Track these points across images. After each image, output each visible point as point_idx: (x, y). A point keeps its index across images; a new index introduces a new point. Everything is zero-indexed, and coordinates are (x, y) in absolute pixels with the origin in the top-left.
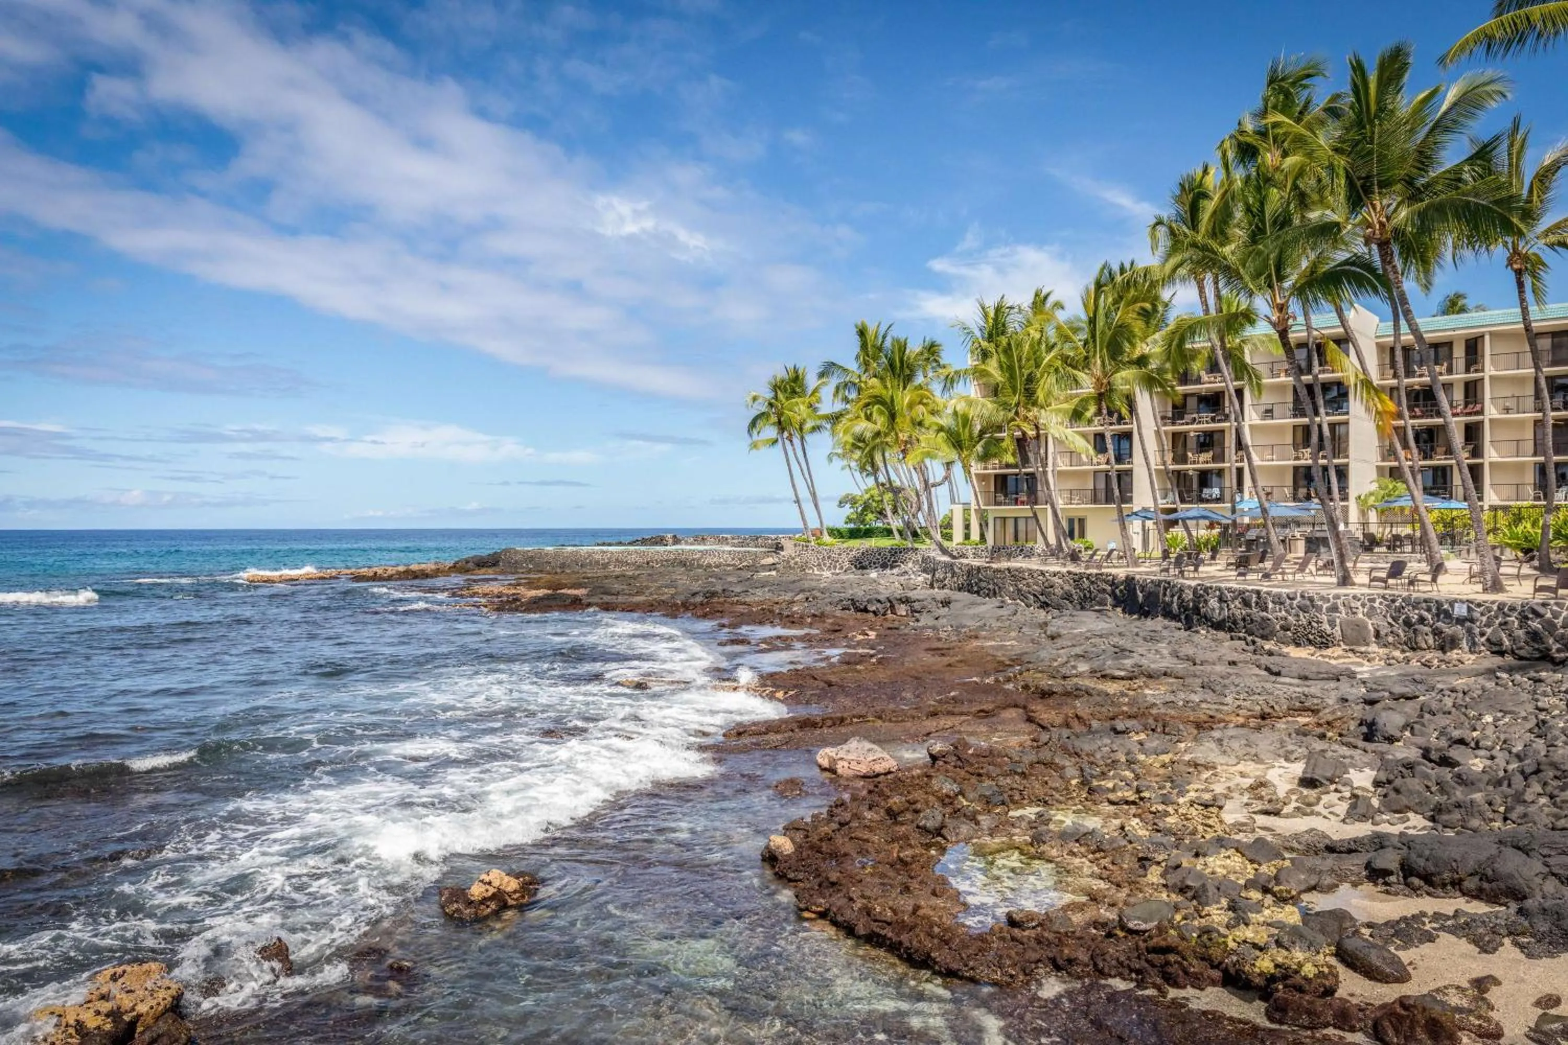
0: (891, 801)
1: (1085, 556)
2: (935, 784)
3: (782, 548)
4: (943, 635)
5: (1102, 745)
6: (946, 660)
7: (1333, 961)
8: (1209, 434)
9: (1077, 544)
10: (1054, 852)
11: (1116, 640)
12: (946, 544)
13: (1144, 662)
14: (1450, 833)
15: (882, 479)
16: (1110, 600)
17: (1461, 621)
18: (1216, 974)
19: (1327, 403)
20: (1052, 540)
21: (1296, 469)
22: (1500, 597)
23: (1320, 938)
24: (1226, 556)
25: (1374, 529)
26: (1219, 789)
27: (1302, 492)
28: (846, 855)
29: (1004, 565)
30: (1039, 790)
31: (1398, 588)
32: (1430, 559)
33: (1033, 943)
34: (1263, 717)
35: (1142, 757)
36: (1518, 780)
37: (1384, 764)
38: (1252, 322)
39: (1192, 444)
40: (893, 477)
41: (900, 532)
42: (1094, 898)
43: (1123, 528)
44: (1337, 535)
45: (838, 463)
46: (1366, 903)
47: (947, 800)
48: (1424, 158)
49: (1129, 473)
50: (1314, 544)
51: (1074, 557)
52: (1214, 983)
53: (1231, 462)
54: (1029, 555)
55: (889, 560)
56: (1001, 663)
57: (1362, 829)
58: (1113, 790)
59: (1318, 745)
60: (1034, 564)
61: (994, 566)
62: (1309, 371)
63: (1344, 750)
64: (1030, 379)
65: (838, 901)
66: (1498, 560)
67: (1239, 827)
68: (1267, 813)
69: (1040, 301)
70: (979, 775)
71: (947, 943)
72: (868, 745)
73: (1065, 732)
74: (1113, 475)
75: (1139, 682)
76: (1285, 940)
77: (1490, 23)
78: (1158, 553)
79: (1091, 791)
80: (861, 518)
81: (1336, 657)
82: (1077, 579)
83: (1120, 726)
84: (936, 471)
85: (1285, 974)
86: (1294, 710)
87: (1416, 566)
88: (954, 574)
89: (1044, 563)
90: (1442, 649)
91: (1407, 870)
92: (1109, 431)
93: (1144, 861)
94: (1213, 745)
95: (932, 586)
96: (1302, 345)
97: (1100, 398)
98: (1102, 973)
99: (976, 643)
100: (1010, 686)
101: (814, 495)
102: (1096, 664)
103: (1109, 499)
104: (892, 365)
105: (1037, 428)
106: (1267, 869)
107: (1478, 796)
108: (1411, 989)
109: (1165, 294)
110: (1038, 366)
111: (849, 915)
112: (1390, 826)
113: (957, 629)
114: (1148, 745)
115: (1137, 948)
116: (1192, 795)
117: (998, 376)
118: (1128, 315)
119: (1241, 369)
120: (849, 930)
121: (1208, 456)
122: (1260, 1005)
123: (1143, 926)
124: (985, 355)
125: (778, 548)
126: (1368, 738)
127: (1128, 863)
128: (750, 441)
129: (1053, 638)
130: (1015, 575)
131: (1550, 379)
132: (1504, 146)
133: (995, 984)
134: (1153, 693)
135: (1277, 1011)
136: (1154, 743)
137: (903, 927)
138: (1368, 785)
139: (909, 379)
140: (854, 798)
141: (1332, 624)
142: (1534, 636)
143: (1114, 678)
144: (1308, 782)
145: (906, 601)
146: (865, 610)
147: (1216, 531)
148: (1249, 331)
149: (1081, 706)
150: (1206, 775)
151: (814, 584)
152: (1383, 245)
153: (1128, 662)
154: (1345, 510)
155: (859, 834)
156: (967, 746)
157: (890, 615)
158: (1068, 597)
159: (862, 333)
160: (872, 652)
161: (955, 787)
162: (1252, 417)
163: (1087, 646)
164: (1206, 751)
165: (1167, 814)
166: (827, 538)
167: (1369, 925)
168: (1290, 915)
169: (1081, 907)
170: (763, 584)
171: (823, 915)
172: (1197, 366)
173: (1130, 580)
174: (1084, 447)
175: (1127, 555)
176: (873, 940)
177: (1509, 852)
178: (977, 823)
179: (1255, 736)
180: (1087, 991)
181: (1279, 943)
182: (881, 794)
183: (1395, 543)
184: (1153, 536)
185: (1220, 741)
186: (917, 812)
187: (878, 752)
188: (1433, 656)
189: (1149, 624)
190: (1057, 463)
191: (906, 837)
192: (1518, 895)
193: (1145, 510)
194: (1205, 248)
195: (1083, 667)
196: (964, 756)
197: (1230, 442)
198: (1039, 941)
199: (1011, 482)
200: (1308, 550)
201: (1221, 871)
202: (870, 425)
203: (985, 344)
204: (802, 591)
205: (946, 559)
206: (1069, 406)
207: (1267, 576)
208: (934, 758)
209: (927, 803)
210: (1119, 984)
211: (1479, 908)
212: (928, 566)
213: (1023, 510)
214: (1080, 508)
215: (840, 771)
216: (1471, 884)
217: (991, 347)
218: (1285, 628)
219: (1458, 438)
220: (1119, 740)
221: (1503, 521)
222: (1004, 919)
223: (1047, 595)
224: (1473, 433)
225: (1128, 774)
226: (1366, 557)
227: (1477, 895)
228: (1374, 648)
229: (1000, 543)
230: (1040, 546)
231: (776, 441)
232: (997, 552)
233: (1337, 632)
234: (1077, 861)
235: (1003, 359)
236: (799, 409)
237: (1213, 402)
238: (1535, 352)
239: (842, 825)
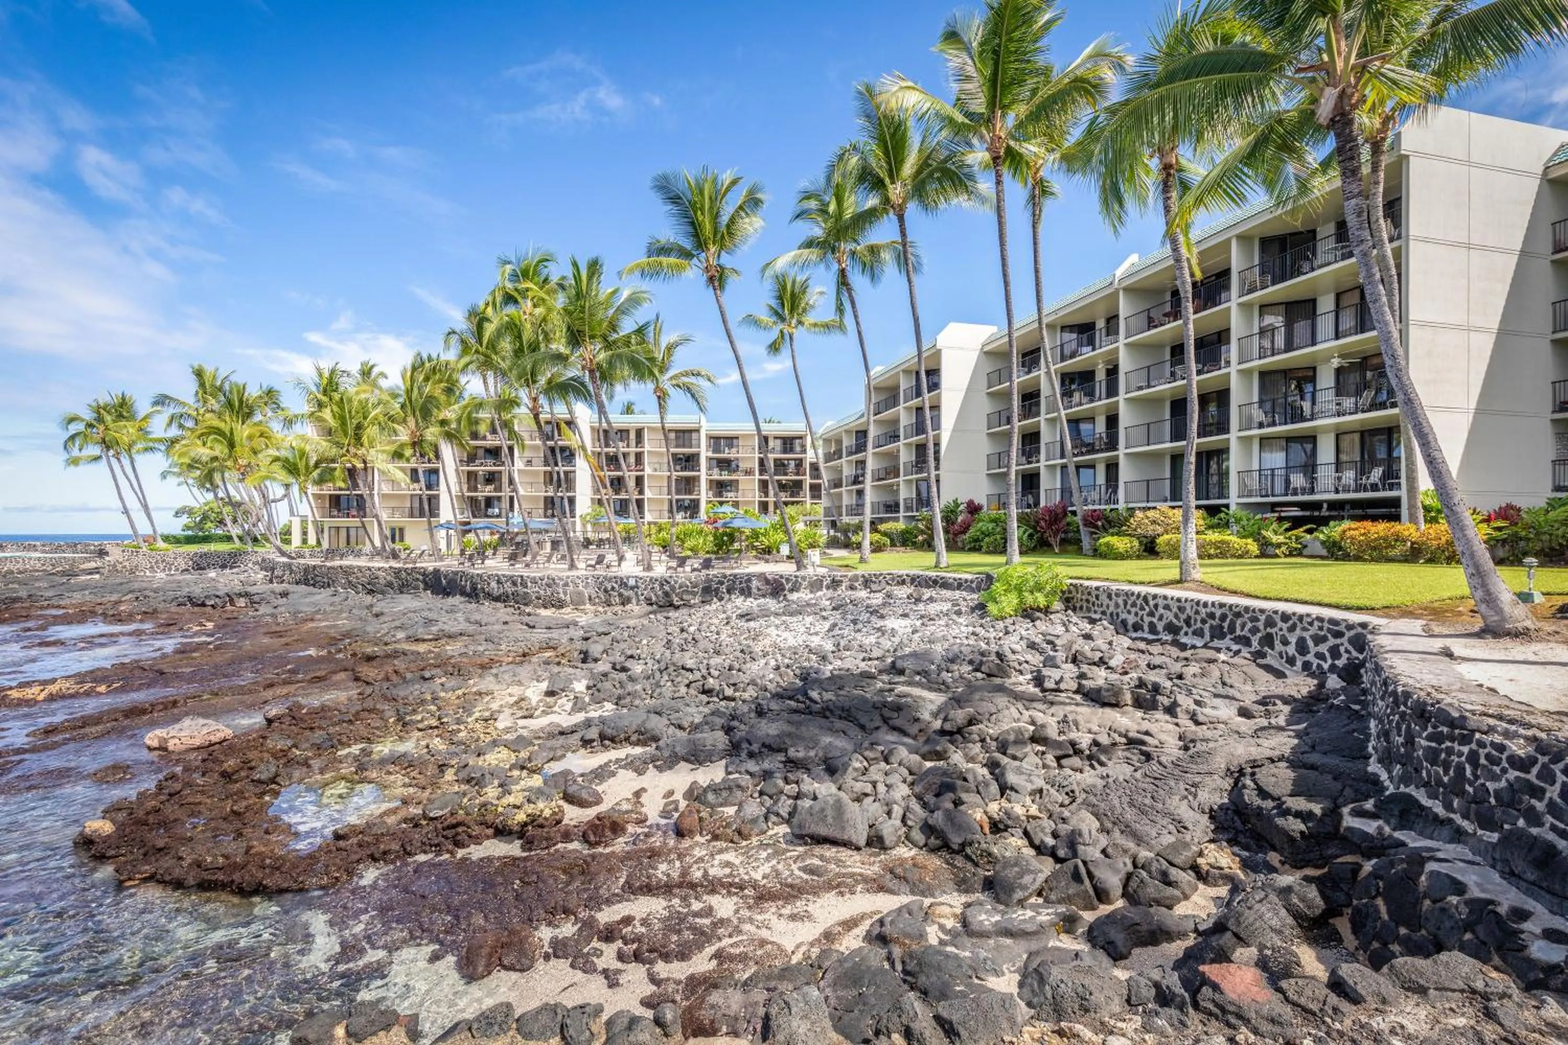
0: (226, 765)
1: (403, 555)
2: (270, 744)
3: (107, 554)
4: (280, 620)
5: (415, 690)
6: (283, 640)
7: (561, 802)
8: (492, 474)
9: (398, 546)
10: (374, 775)
11: (425, 614)
12: (285, 548)
13: (446, 627)
14: (625, 711)
15: (221, 494)
16: (422, 586)
17: (632, 588)
18: (490, 831)
19: (563, 459)
20: (378, 543)
21: (546, 498)
22: (651, 574)
23: (554, 791)
24: (504, 551)
25: (590, 535)
26: (495, 706)
27: (550, 512)
28: (176, 820)
29: (337, 563)
30: (364, 733)
31: (601, 571)
32: (618, 552)
33: (356, 848)
34: (524, 655)
35: (443, 694)
36: (658, 675)
37: (592, 676)
38: (518, 405)
39: (481, 479)
40: (232, 492)
41: (241, 538)
42: (405, 802)
43: (432, 535)
44: (568, 540)
45: (172, 481)
46: (582, 762)
47: (282, 755)
48: (613, 327)
49: (437, 497)
50: (555, 544)
51: (395, 555)
52: (488, 837)
53: (506, 492)
54: (358, 554)
55: (229, 561)
56: (334, 638)
57: (580, 717)
58: (422, 721)
59: (556, 669)
60: (362, 562)
61: (328, 564)
62: (552, 438)
63: (571, 670)
64: (359, 427)
65: (167, 862)
66: (650, 553)
67: (507, 730)
68: (525, 717)
69: (366, 372)
70: (312, 729)
71: (278, 869)
72: (201, 721)
73: (385, 685)
74: (425, 498)
75: (443, 642)
76: (533, 798)
77: (645, 260)
78: (457, 551)
79: (405, 725)
80: (200, 525)
81: (567, 614)
82: (397, 572)
83: (427, 674)
84: (276, 490)
85: (533, 820)
86: (542, 649)
87: (611, 557)
88: (291, 572)
89: (371, 560)
90: (623, 604)
91: (603, 737)
92: (421, 468)
93: (442, 767)
94: (492, 678)
95: (271, 581)
96: (548, 423)
97: (414, 444)
98: (410, 854)
99: (311, 625)
100: (341, 656)
101: (146, 507)
102: (410, 632)
103: (422, 515)
104: (230, 404)
105: (365, 462)
106: (524, 754)
107: (638, 687)
108: (602, 808)
109: (463, 380)
110: (365, 418)
111: (177, 873)
112: (594, 713)
113: (295, 614)
114: (448, 685)
115: (436, 829)
116: (477, 715)
117: (332, 423)
118: (435, 389)
119: (512, 434)
120: (178, 885)
121: (490, 488)
122: (518, 843)
123: (441, 813)
124: (321, 405)
125: (102, 553)
126: (584, 661)
127: (431, 770)
128: (66, 456)
129: (377, 616)
130: (347, 571)
131: (674, 455)
132: (651, 328)
133: (322, 888)
134: (452, 648)
135: (528, 844)
136: (453, 682)
137: (236, 867)
138: (583, 689)
139: (249, 415)
140: (186, 770)
141: (565, 593)
142: (666, 594)
143: (424, 640)
144: (550, 693)
145: (246, 595)
146: (203, 605)
147: (496, 537)
148: (516, 411)
149: (399, 664)
150: (487, 699)
151: (144, 585)
152: (591, 372)
153: (434, 629)
154: (574, 523)
155: (191, 800)
156: (301, 707)
157: (229, 607)
158: (390, 585)
159: (199, 374)
160: (209, 639)
161: (289, 743)
162: (519, 464)
163: (404, 620)
164: (487, 683)
165: (459, 731)
166: (161, 544)
167: (582, 775)
168: (537, 781)
169: (394, 811)
170: (83, 587)
171: (151, 878)
172: (483, 429)
173: (436, 572)
174: (402, 478)
175: (436, 553)
176: (204, 886)
177: (652, 716)
178: (309, 766)
179: (519, 669)
180: (398, 870)
181: (529, 801)
182: (216, 761)
183: (601, 543)
184: (454, 540)
185: (496, 676)
186: (251, 768)
187: (212, 724)
188: (618, 609)
189: (451, 600)
190: (381, 487)
191: (241, 792)
192: (656, 739)
193: (448, 522)
194: (486, 356)
195: (401, 635)
196: (298, 716)
197: (505, 480)
198: (360, 845)
199: (343, 501)
200: (553, 549)
201: (494, 762)
202: (208, 451)
203: (320, 396)
204: (131, 592)
205: (285, 559)
206: (391, 448)
207: (527, 565)
208: (270, 721)
209: (262, 760)
210: (422, 858)
211: (638, 750)
212: (268, 566)
213: (354, 522)
214: (400, 520)
215: (171, 748)
216: (634, 738)
217: (325, 399)
218: (538, 598)
219: (631, 484)
220: (426, 685)
221: (654, 529)
222: (331, 836)
223: (374, 585)
224: (639, 481)
225: (433, 708)
226: (584, 551)
227: (638, 743)
228: (588, 606)
229: (334, 547)
230: (368, 548)
231: (99, 458)
232: (331, 553)
233: (568, 599)
234: (392, 778)
235: (335, 409)
236: (127, 431)
237: (494, 453)
238: (667, 439)
239: (171, 795)
